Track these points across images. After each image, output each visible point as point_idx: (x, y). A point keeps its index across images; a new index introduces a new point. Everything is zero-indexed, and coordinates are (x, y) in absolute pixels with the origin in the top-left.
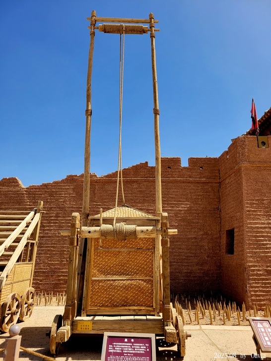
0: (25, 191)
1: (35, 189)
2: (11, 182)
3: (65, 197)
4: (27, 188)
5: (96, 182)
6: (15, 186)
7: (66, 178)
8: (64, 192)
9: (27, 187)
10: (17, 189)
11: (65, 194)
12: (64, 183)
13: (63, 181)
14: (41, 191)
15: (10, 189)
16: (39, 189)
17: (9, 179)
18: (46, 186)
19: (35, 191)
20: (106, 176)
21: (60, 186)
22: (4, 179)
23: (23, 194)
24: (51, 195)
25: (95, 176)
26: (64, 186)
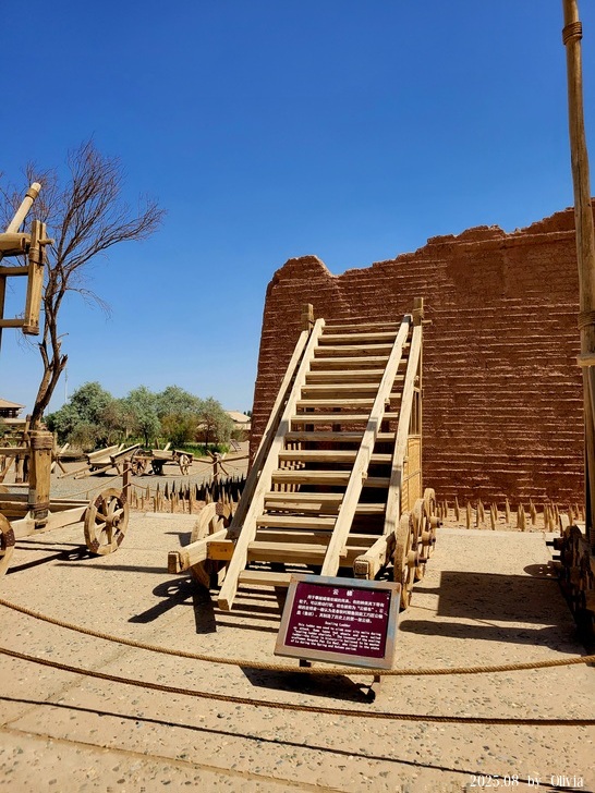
0: (338, 284)
1: (359, 277)
2: (305, 268)
3: (430, 290)
4: (341, 278)
5: (505, 247)
6: (314, 274)
7: (427, 247)
8: (425, 278)
9: (342, 274)
10: (320, 281)
11: (428, 284)
12: (424, 258)
13: (419, 253)
14: (373, 282)
15: (307, 282)
16: (368, 276)
17: (301, 260)
18: (381, 268)
19: (359, 283)
20: (529, 230)
21: (415, 265)
22: (290, 262)
23: (334, 291)
24: (396, 288)
25: (500, 232)
26: (424, 265)
